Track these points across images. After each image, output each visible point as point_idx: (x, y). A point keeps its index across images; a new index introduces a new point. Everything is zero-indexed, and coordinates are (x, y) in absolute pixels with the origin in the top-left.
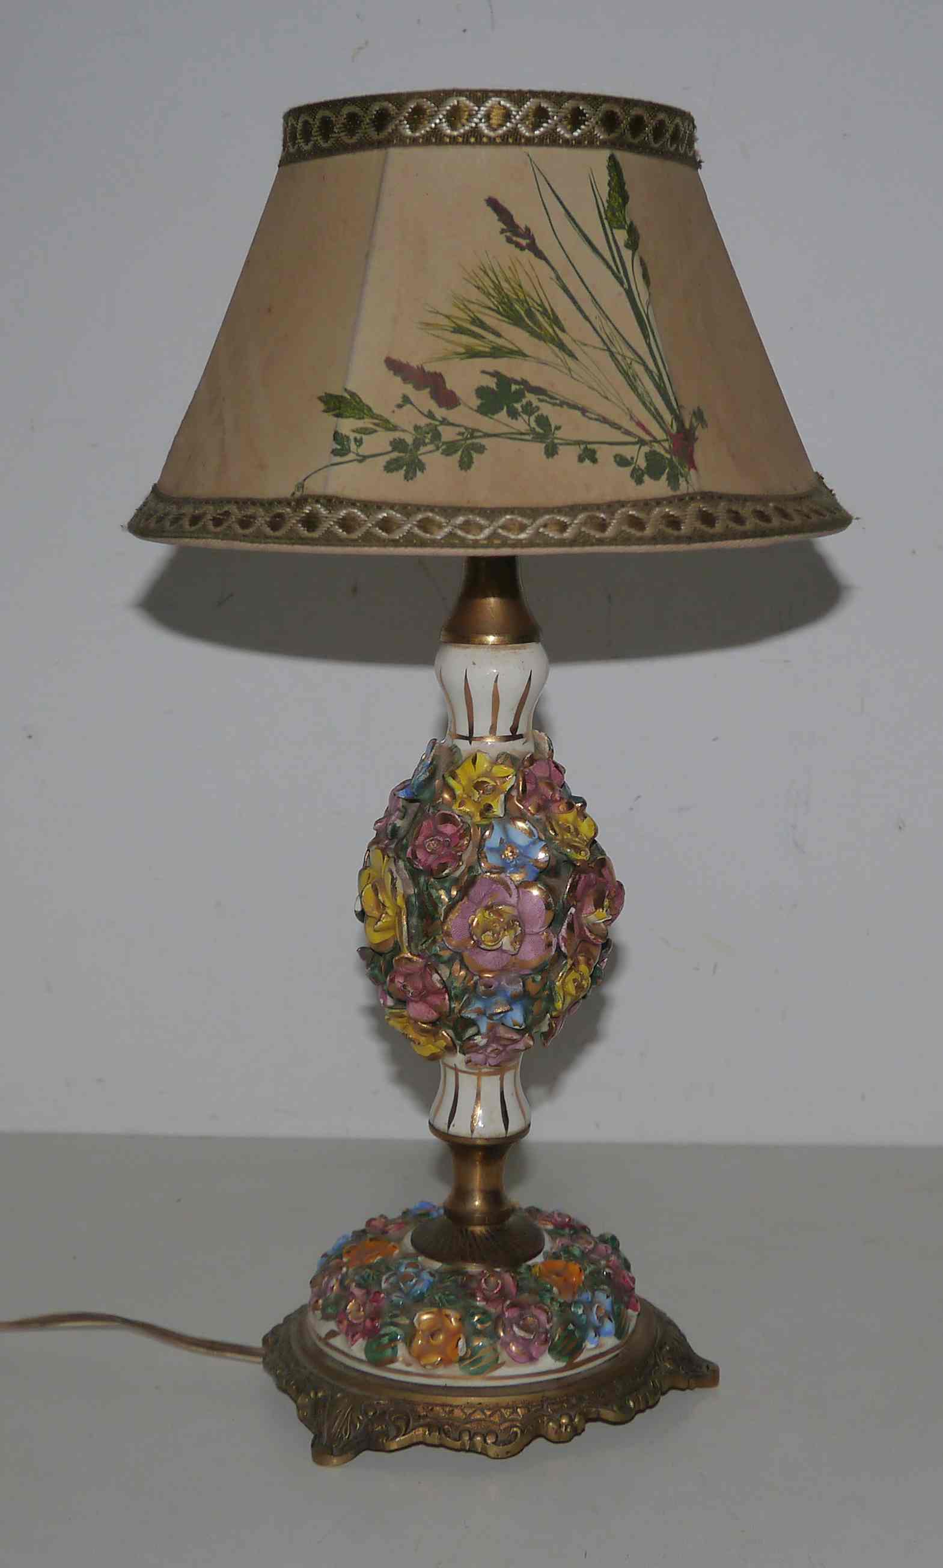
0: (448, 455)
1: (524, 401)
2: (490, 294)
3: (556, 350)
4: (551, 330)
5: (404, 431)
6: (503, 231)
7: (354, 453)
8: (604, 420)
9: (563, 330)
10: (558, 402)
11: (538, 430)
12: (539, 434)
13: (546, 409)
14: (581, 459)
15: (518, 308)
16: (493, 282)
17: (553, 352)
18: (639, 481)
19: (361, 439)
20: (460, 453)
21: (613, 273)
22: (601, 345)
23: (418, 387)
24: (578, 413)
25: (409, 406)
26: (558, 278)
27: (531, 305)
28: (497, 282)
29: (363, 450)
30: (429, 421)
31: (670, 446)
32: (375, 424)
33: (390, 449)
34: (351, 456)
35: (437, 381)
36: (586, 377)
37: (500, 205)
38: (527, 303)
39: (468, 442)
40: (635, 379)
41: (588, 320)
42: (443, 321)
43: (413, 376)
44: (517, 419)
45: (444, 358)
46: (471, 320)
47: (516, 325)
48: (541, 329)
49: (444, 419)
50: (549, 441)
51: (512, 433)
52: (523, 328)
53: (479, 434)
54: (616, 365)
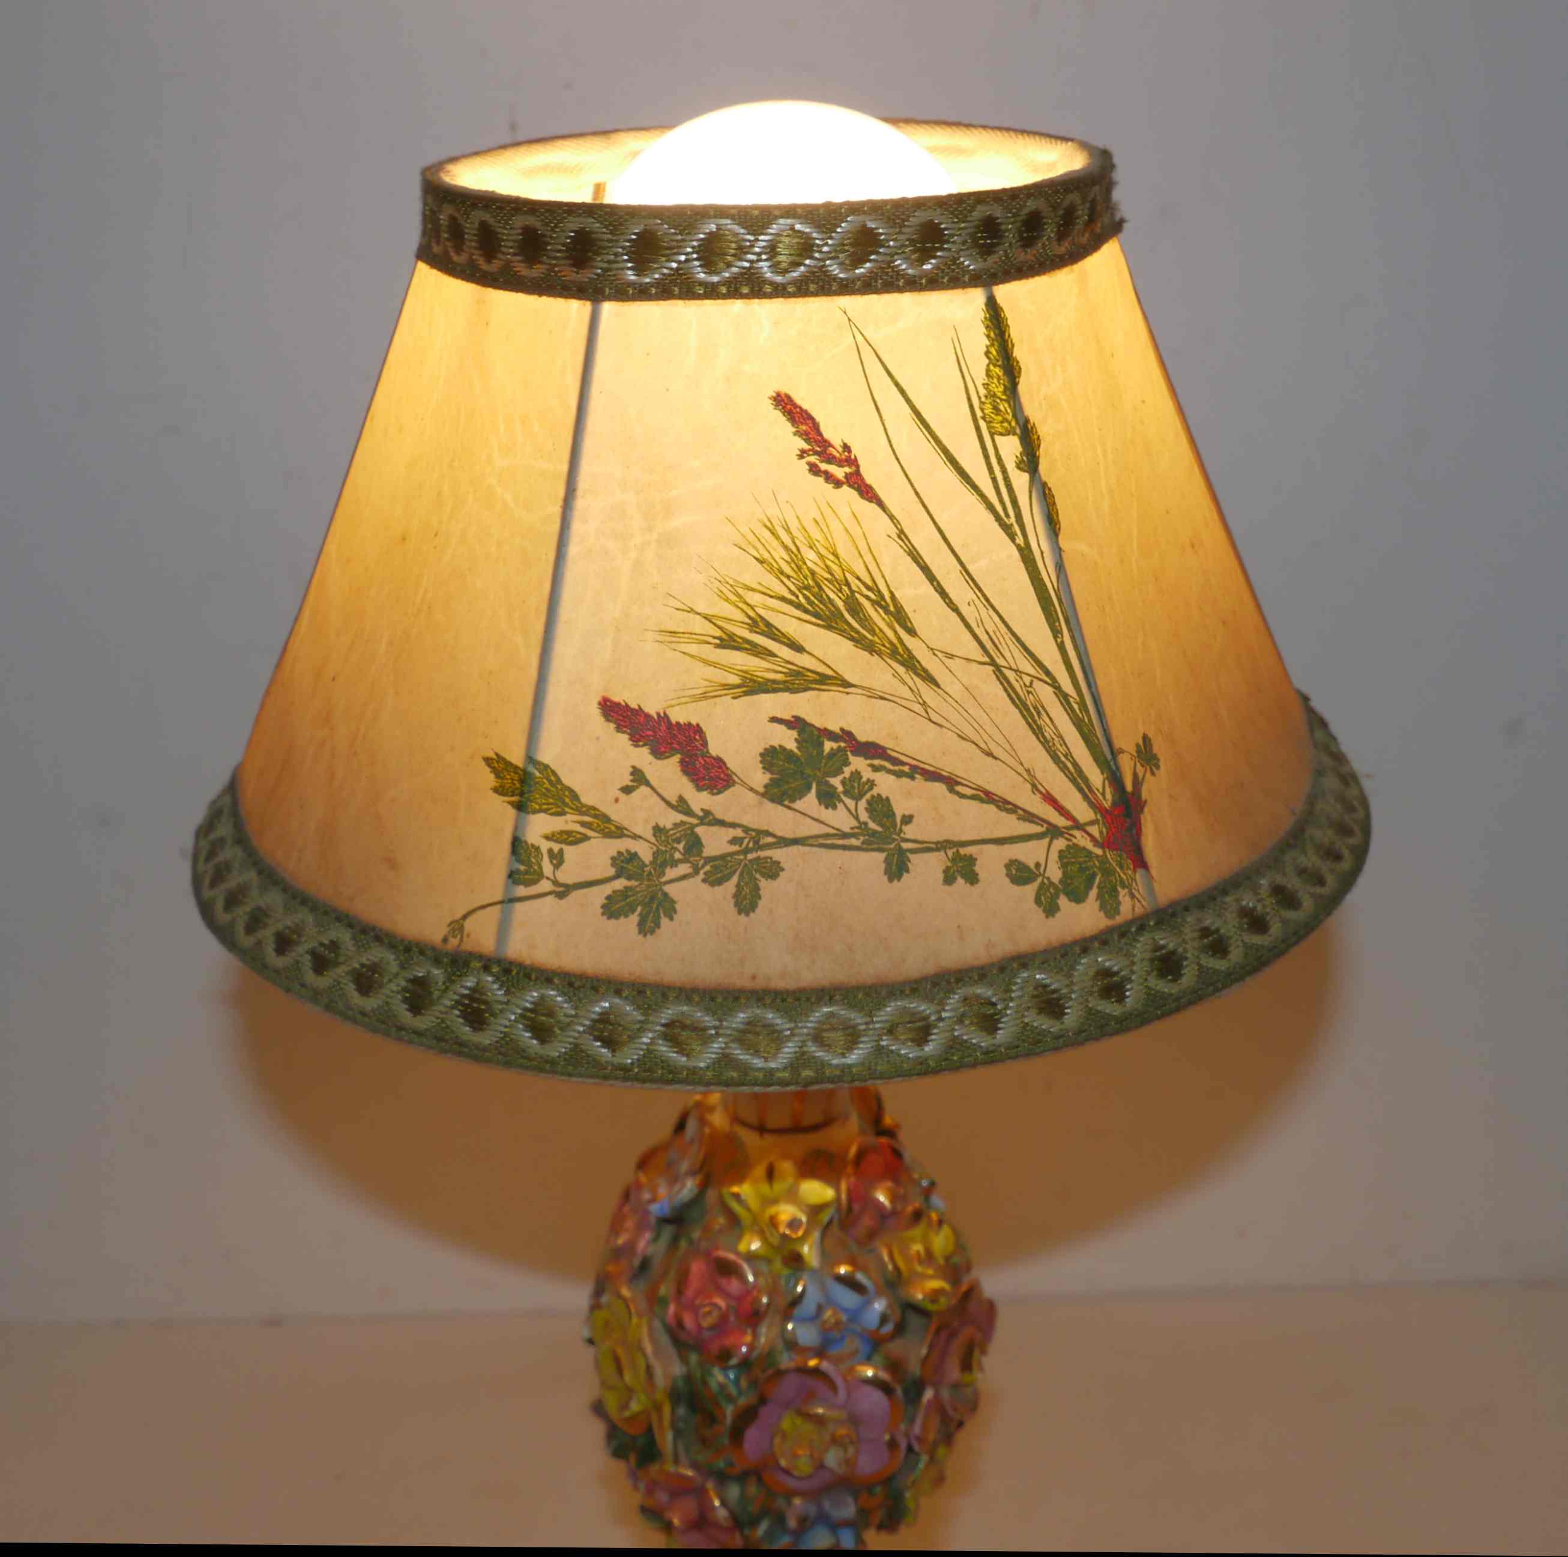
0: (712, 884)
1: (847, 771)
2: (782, 573)
3: (901, 670)
4: (890, 634)
5: (635, 837)
6: (802, 454)
7: (548, 878)
8: (987, 797)
9: (912, 632)
10: (906, 769)
11: (872, 825)
12: (875, 832)
13: (886, 784)
14: (949, 879)
15: (832, 596)
16: (786, 548)
17: (896, 675)
18: (1051, 910)
19: (561, 851)
20: (735, 879)
21: (998, 518)
22: (977, 654)
23: (658, 753)
24: (940, 788)
25: (644, 790)
26: (902, 534)
27: (854, 588)
28: (794, 549)
29: (567, 875)
30: (680, 817)
31: (1101, 833)
32: (583, 824)
33: (612, 872)
34: (545, 886)
35: (691, 740)
36: (955, 718)
37: (795, 406)
38: (848, 585)
39: (750, 856)
40: (1039, 713)
41: (956, 610)
42: (700, 626)
43: (650, 733)
44: (835, 807)
45: (705, 696)
46: (749, 621)
47: (829, 627)
48: (874, 633)
49: (707, 813)
50: (892, 846)
51: (827, 836)
52: (842, 633)
53: (770, 840)
54: (1005, 690)
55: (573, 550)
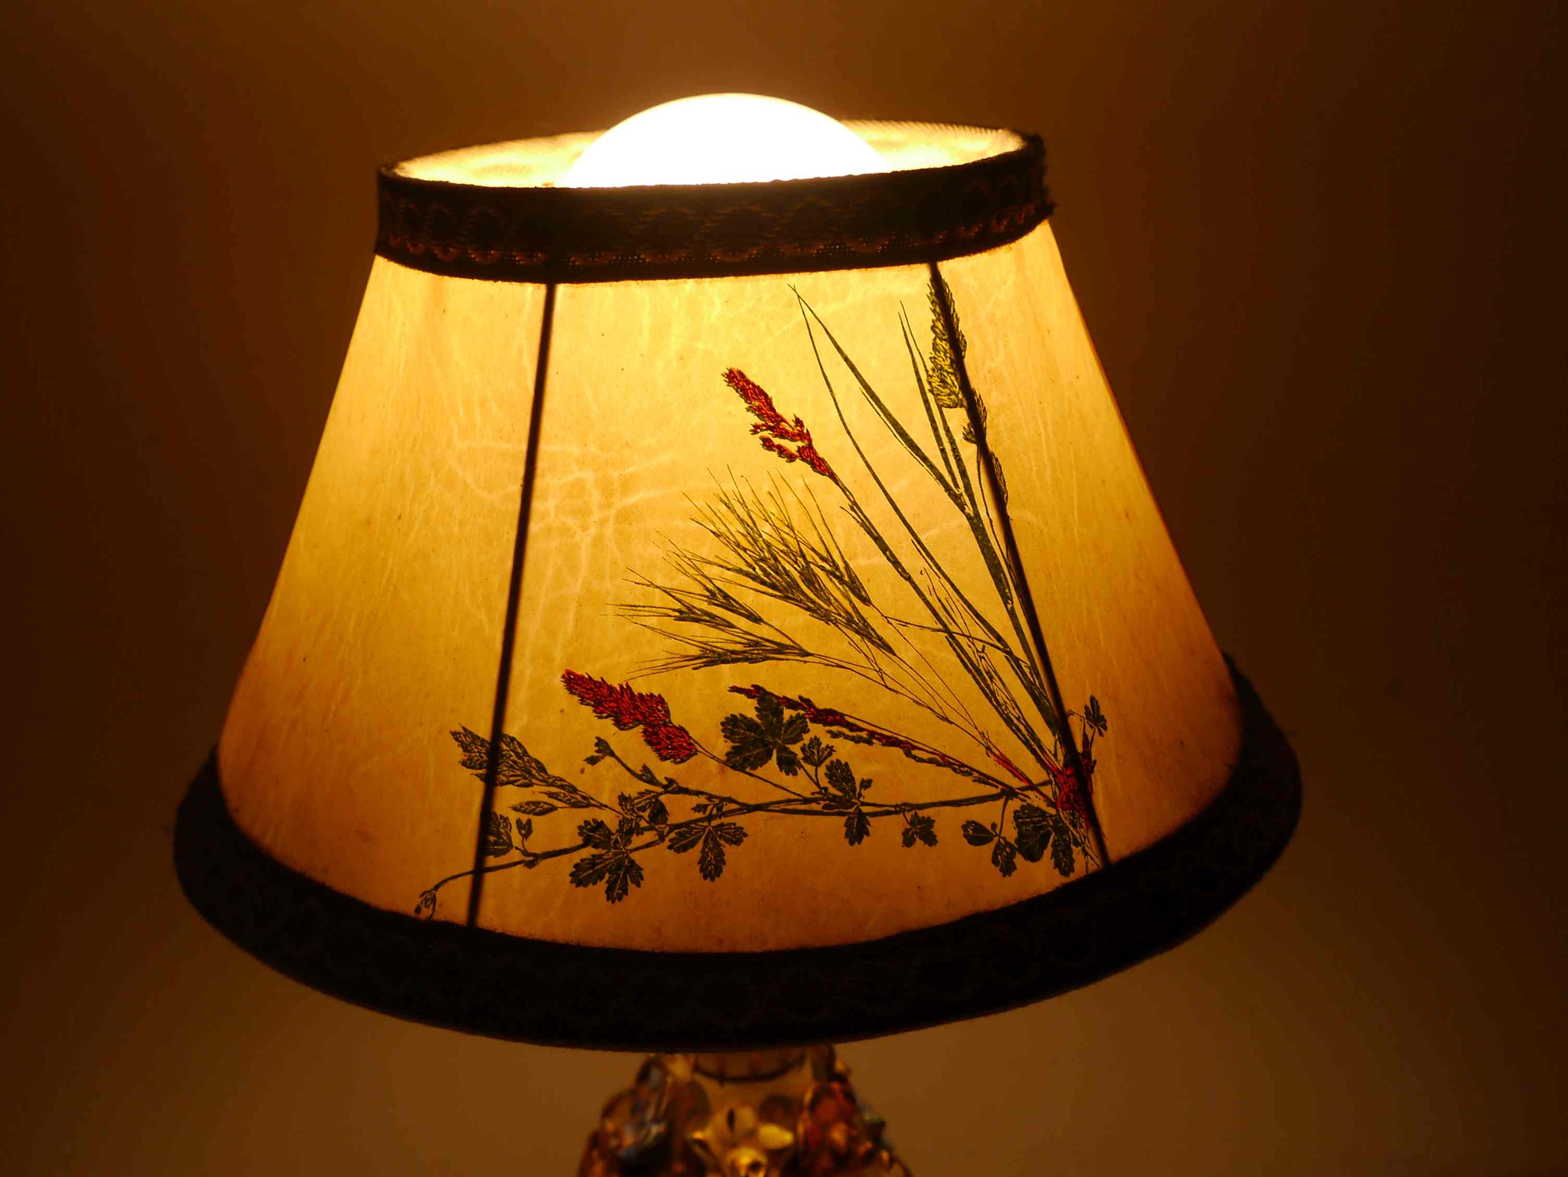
0: (678, 851)
1: (807, 738)
2: (738, 545)
3: (857, 638)
4: (846, 604)
5: (602, 806)
6: (756, 429)
7: (517, 848)
8: (943, 761)
9: (866, 601)
10: (864, 734)
11: (833, 791)
12: (835, 797)
13: (844, 750)
14: (908, 841)
15: (788, 567)
16: (742, 521)
17: (852, 643)
18: (1008, 869)
19: (529, 821)
21: (948, 489)
22: (932, 622)
23: (621, 724)
24: (897, 752)
25: (609, 760)
26: (855, 506)
27: (809, 559)
28: (750, 523)
29: (537, 844)
30: (644, 786)
31: (1054, 794)
32: (550, 795)
33: (579, 841)
34: (515, 855)
35: (654, 711)
36: (909, 683)
37: (748, 382)
38: (803, 556)
39: (714, 823)
40: (991, 678)
41: (909, 579)
42: (659, 599)
43: (613, 704)
44: (795, 774)
45: (667, 667)
46: (708, 594)
47: (786, 598)
48: (830, 604)
49: (671, 781)
50: (852, 810)
51: (788, 801)
52: (798, 603)
53: (733, 806)
54: (959, 656)
55: (534, 527)
